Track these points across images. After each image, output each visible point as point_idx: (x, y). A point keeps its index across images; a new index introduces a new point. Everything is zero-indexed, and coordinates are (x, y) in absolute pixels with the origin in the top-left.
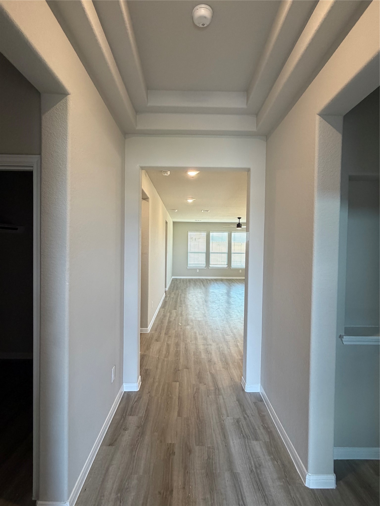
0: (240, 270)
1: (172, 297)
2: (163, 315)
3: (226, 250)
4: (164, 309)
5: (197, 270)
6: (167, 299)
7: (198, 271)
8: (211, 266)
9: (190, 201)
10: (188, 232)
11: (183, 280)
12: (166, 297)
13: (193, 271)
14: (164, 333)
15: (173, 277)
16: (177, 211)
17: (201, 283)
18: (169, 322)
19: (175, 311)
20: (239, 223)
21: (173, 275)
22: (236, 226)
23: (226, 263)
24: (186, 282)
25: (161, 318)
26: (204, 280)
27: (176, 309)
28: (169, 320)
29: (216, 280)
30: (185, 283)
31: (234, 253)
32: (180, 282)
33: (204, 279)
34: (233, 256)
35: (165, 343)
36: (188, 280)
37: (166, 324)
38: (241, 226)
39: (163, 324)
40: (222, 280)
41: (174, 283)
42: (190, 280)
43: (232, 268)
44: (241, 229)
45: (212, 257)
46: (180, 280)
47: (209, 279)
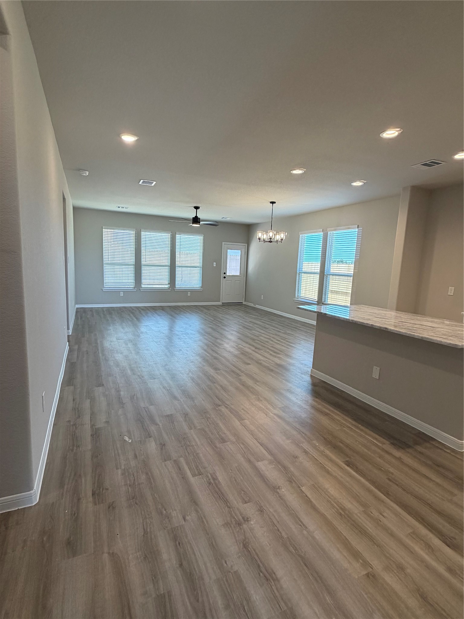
0: (189, 292)
1: (85, 349)
2: (74, 409)
3: (167, 262)
4: (72, 388)
5: (121, 292)
6: (75, 356)
7: (122, 294)
8: (143, 286)
9: (129, 139)
10: (103, 227)
11: (98, 310)
12: (70, 351)
13: (114, 293)
14: (90, 493)
15: (78, 306)
16: (87, 173)
17: (131, 315)
18: (96, 434)
19: (101, 389)
20: (196, 217)
21: (76, 303)
22: (192, 222)
23: (167, 282)
24: (104, 314)
25: (69, 421)
26: (133, 310)
27: (103, 385)
28: (92, 426)
29: (154, 309)
30: (102, 316)
31: (180, 267)
32: (93, 315)
33: (134, 308)
34: (178, 270)
35: (106, 556)
36: (106, 310)
37: (87, 445)
38: (199, 223)
39: (78, 446)
40: (162, 308)
41: (81, 318)
42: (110, 311)
43: (176, 289)
44: (199, 226)
45: (145, 271)
46: (91, 311)
47: (142, 308)
